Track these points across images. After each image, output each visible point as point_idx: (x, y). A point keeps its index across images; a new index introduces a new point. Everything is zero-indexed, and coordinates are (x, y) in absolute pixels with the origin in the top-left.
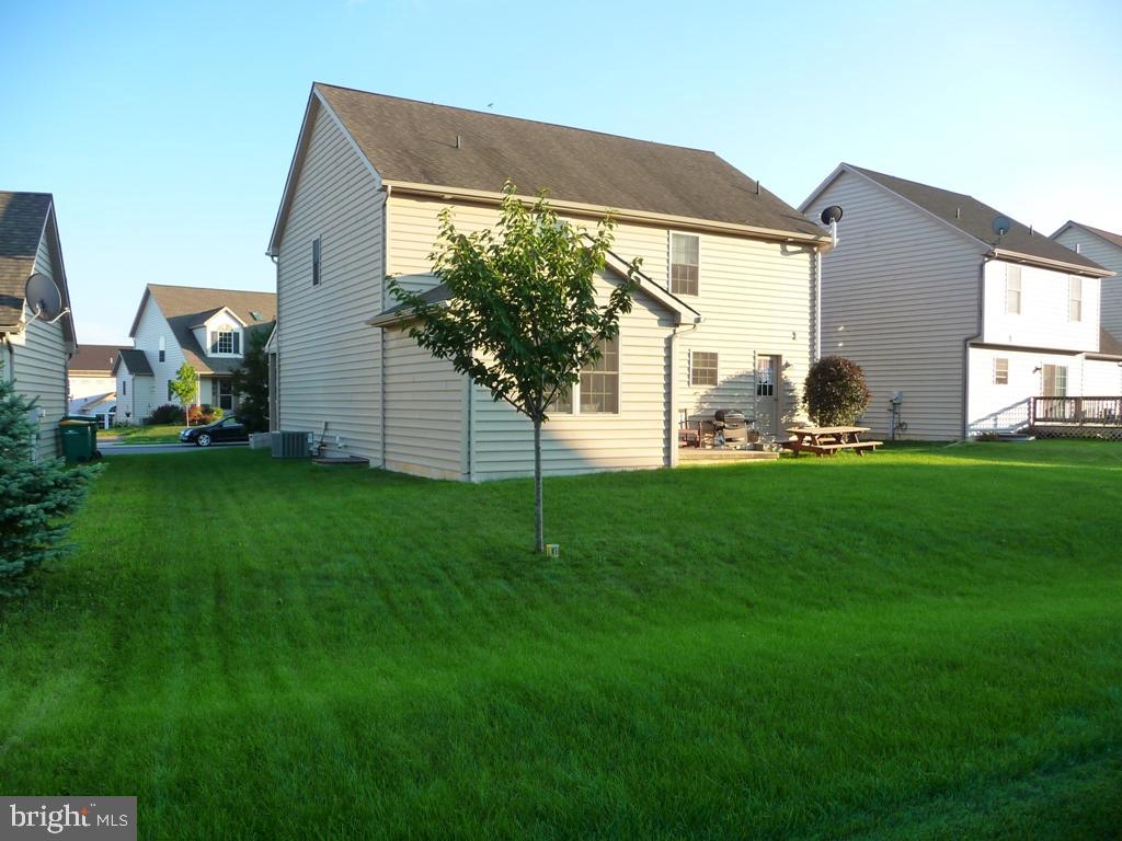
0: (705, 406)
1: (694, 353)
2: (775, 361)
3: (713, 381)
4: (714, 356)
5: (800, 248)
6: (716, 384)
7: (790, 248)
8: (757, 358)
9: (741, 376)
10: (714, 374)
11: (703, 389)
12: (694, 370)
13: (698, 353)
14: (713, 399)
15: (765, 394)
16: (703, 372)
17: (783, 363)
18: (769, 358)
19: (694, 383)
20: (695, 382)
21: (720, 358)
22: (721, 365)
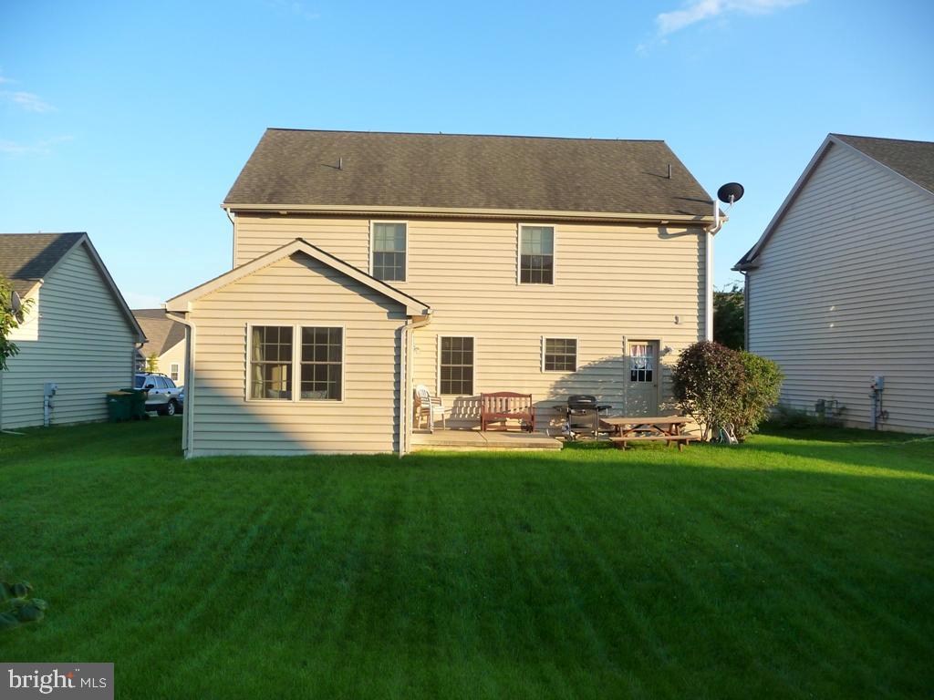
0: (561, 391)
1: (547, 340)
2: (653, 345)
3: (572, 367)
4: (573, 342)
5: (685, 230)
6: (574, 370)
7: (670, 231)
8: (627, 344)
9: (606, 361)
10: (573, 359)
11: (557, 375)
12: (547, 357)
13: (553, 340)
14: (570, 385)
15: (642, 379)
16: (560, 359)
17: (662, 347)
18: (646, 343)
19: (546, 369)
20: (549, 367)
21: (579, 344)
22: (579, 351)
